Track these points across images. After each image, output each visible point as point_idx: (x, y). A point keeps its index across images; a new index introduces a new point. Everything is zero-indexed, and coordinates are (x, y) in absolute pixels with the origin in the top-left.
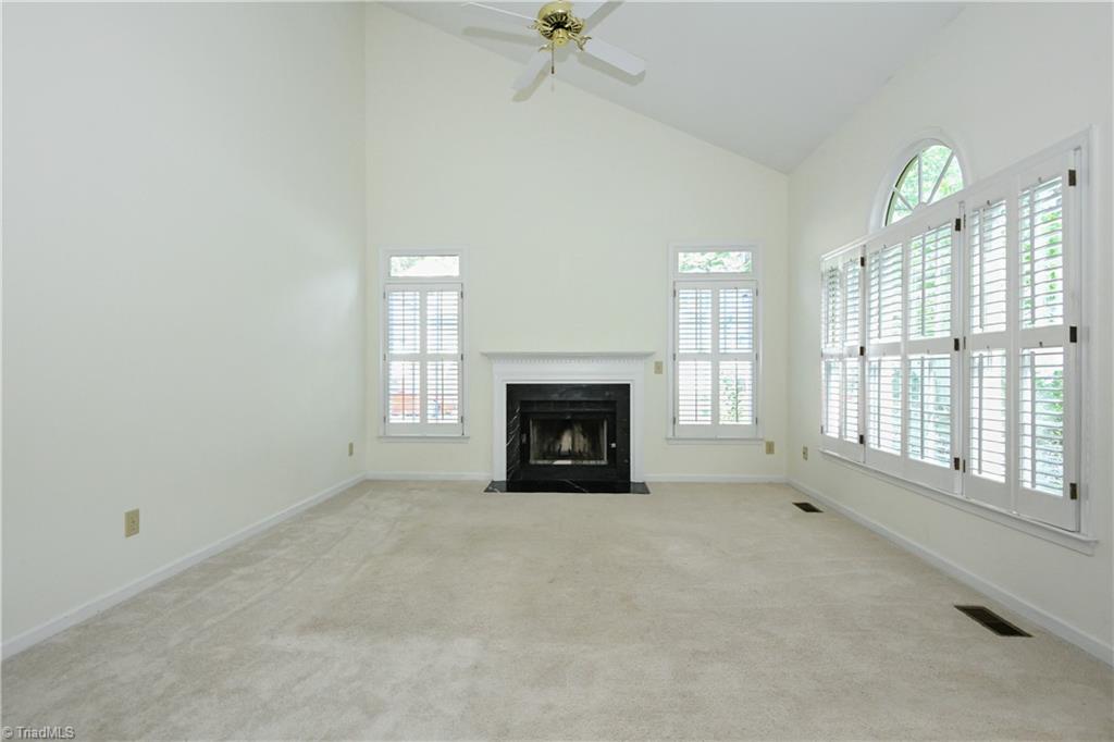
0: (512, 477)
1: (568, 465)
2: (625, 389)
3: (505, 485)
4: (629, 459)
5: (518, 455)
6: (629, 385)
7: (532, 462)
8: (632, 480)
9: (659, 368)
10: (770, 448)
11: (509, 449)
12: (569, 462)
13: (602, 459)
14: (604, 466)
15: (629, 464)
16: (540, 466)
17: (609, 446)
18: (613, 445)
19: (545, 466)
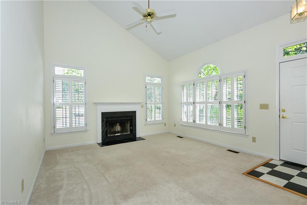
0: (103, 141)
1: (120, 135)
2: (135, 112)
3: (101, 144)
4: (136, 131)
5: (105, 134)
6: (136, 111)
7: (109, 135)
8: (137, 137)
9: (142, 106)
10: (165, 125)
11: (102, 132)
12: (120, 134)
13: (128, 132)
14: (129, 134)
15: (136, 132)
16: (112, 136)
17: (130, 128)
18: (131, 128)
19: (113, 136)
